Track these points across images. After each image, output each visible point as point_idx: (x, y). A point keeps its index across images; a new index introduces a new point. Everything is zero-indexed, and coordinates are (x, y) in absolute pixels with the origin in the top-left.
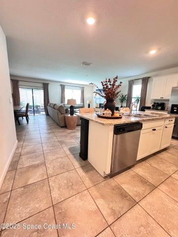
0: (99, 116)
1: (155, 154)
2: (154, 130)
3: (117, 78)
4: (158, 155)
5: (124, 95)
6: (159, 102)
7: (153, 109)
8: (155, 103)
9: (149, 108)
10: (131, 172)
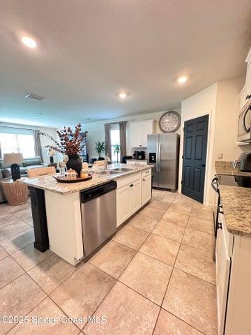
0: (59, 181)
1: (137, 212)
2: (131, 186)
3: (80, 126)
4: (141, 212)
5: (101, 142)
6: (140, 150)
7: (135, 158)
8: (135, 152)
9: (130, 158)
10: (111, 244)
